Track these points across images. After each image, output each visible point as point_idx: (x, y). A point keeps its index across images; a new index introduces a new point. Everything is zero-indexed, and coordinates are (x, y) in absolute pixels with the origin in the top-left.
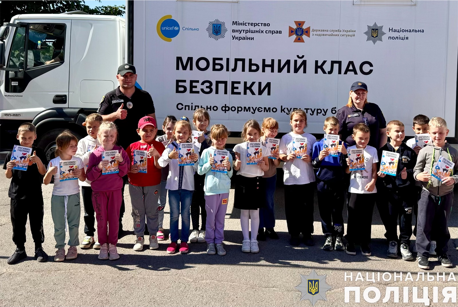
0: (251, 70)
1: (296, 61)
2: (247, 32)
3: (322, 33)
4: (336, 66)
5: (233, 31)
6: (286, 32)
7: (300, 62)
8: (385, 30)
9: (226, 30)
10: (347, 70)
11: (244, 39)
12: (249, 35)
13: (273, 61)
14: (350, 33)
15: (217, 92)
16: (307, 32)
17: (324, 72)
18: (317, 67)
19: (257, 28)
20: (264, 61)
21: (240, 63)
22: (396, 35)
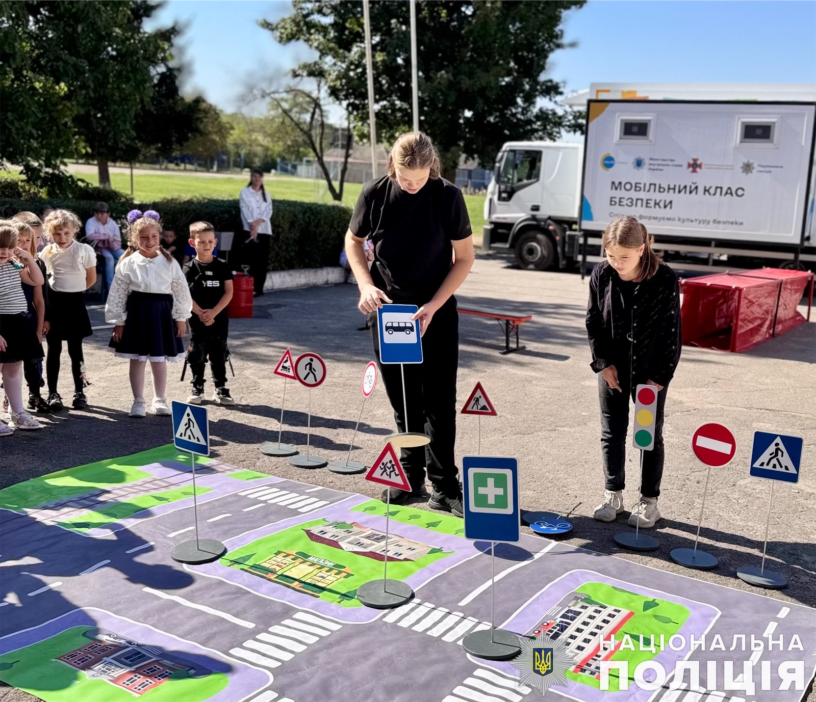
0: (660, 191)
1: (691, 187)
2: (659, 165)
3: (711, 167)
4: (719, 190)
5: (650, 164)
6: (685, 165)
7: (693, 186)
8: (755, 165)
9: (645, 164)
10: (727, 193)
11: (656, 170)
12: (660, 167)
13: (675, 186)
14: (730, 167)
15: (636, 205)
16: (700, 166)
17: (710, 194)
18: (705, 190)
19: (666, 163)
20: (669, 185)
21: (653, 187)
22: (762, 169)
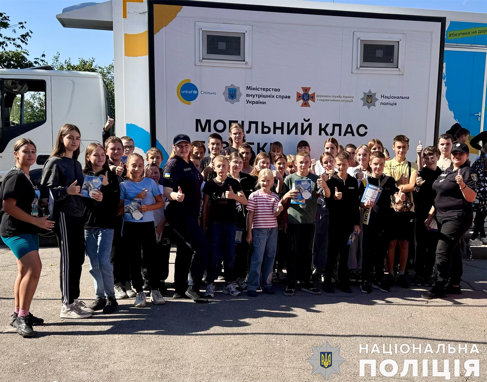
0: (263, 132)
1: (302, 124)
2: (260, 96)
3: (326, 98)
4: (337, 128)
5: (247, 95)
6: (294, 97)
7: (306, 124)
8: (378, 96)
9: (241, 95)
10: (346, 132)
11: (257, 103)
12: (262, 99)
13: (283, 124)
14: (349, 99)
16: (312, 97)
17: (327, 134)
18: (321, 129)
19: (268, 93)
20: (275, 123)
21: (253, 126)
22: (386, 101)
